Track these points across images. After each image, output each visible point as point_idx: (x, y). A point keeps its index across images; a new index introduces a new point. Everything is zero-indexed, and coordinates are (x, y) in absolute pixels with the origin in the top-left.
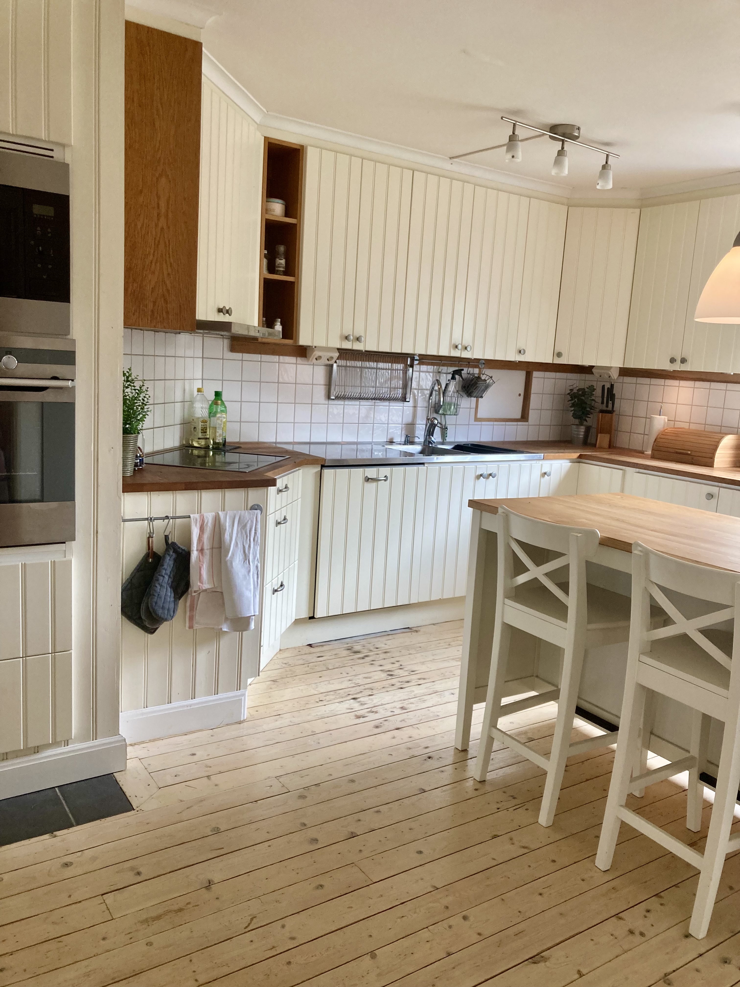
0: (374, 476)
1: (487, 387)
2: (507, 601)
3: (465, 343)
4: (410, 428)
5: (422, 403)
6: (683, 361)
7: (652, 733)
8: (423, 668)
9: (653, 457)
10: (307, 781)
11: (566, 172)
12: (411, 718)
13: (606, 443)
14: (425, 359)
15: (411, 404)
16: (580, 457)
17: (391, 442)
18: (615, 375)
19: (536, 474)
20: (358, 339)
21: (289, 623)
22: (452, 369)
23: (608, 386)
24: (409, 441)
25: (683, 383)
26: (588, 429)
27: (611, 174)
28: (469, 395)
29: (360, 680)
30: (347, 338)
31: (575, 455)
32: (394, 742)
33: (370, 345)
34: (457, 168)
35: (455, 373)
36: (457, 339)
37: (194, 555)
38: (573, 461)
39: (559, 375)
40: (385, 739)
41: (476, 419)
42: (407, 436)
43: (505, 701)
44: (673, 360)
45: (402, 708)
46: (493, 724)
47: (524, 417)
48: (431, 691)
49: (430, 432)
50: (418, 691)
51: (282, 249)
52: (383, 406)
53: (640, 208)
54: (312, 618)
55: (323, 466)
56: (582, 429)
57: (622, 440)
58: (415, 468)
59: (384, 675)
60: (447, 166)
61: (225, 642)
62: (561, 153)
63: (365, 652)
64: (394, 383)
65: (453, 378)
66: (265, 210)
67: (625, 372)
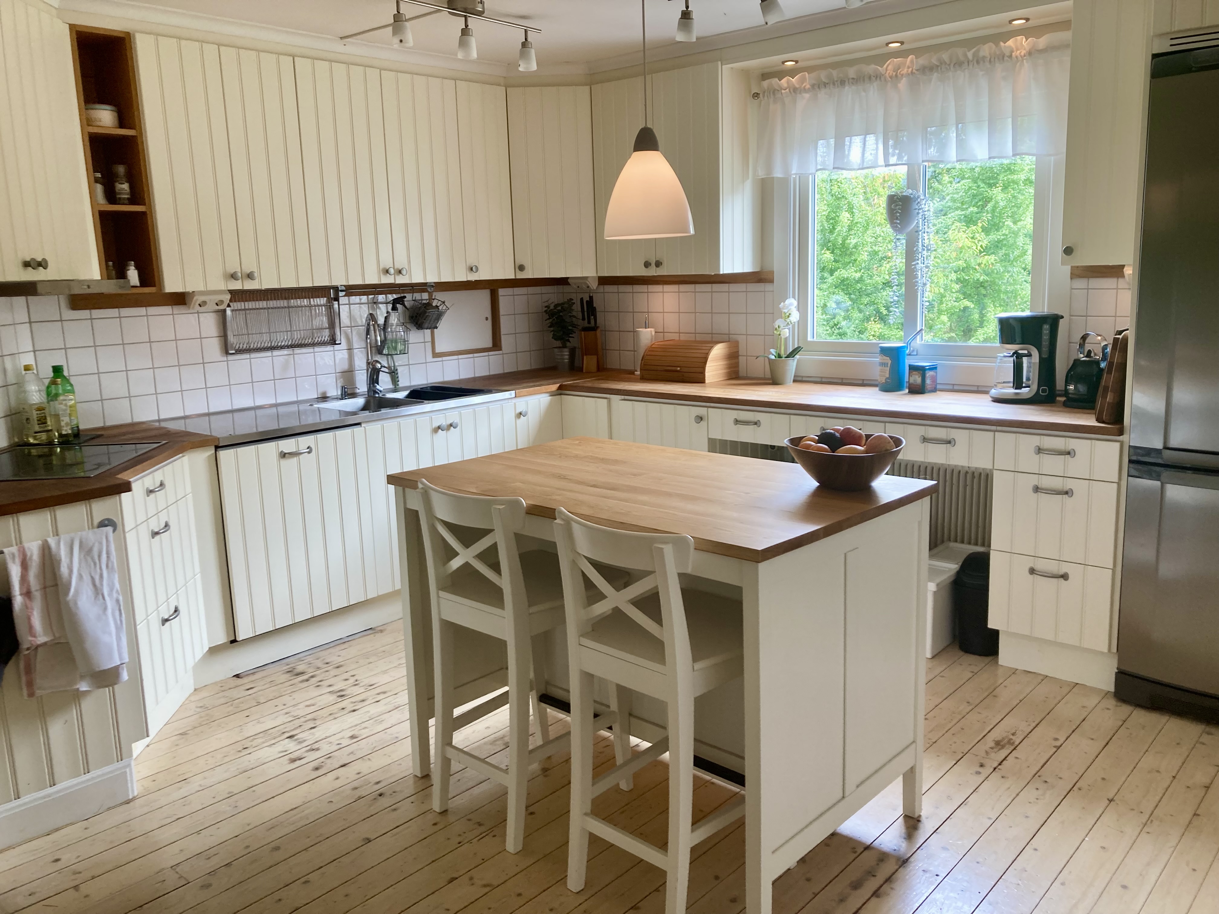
0: (293, 450)
1: (439, 316)
2: (442, 594)
3: (398, 266)
4: (348, 374)
5: (358, 343)
6: (658, 264)
7: (630, 715)
8: (385, 679)
9: (644, 379)
10: (215, 863)
11: (474, 55)
12: (363, 747)
13: (594, 368)
14: (351, 290)
15: (344, 345)
16: (560, 388)
17: (324, 398)
18: (594, 285)
19: (510, 415)
20: (250, 276)
21: (199, 654)
22: (391, 297)
23: (586, 298)
24: (348, 393)
25: (667, 288)
26: (572, 352)
27: (533, 52)
28: (420, 326)
29: (301, 711)
30: (233, 276)
31: (554, 387)
32: (338, 783)
33: (267, 282)
34: (353, 49)
35: (395, 302)
36: (386, 262)
37: (18, 601)
38: (552, 394)
39: (531, 290)
40: (326, 783)
41: (435, 355)
42: (343, 388)
43: (458, 711)
44: (647, 265)
45: (352, 737)
46: (446, 740)
47: (496, 345)
48: (390, 707)
49: (373, 379)
50: (374, 710)
51: (121, 169)
52: (305, 356)
53: (590, 84)
54: (234, 641)
55: (217, 448)
56: (566, 353)
57: (613, 361)
58: (348, 431)
59: (332, 698)
60: (339, 47)
61: (87, 704)
62: (465, 32)
63: (310, 671)
64: (317, 323)
65: (394, 308)
66: (86, 121)
67: (604, 281)
